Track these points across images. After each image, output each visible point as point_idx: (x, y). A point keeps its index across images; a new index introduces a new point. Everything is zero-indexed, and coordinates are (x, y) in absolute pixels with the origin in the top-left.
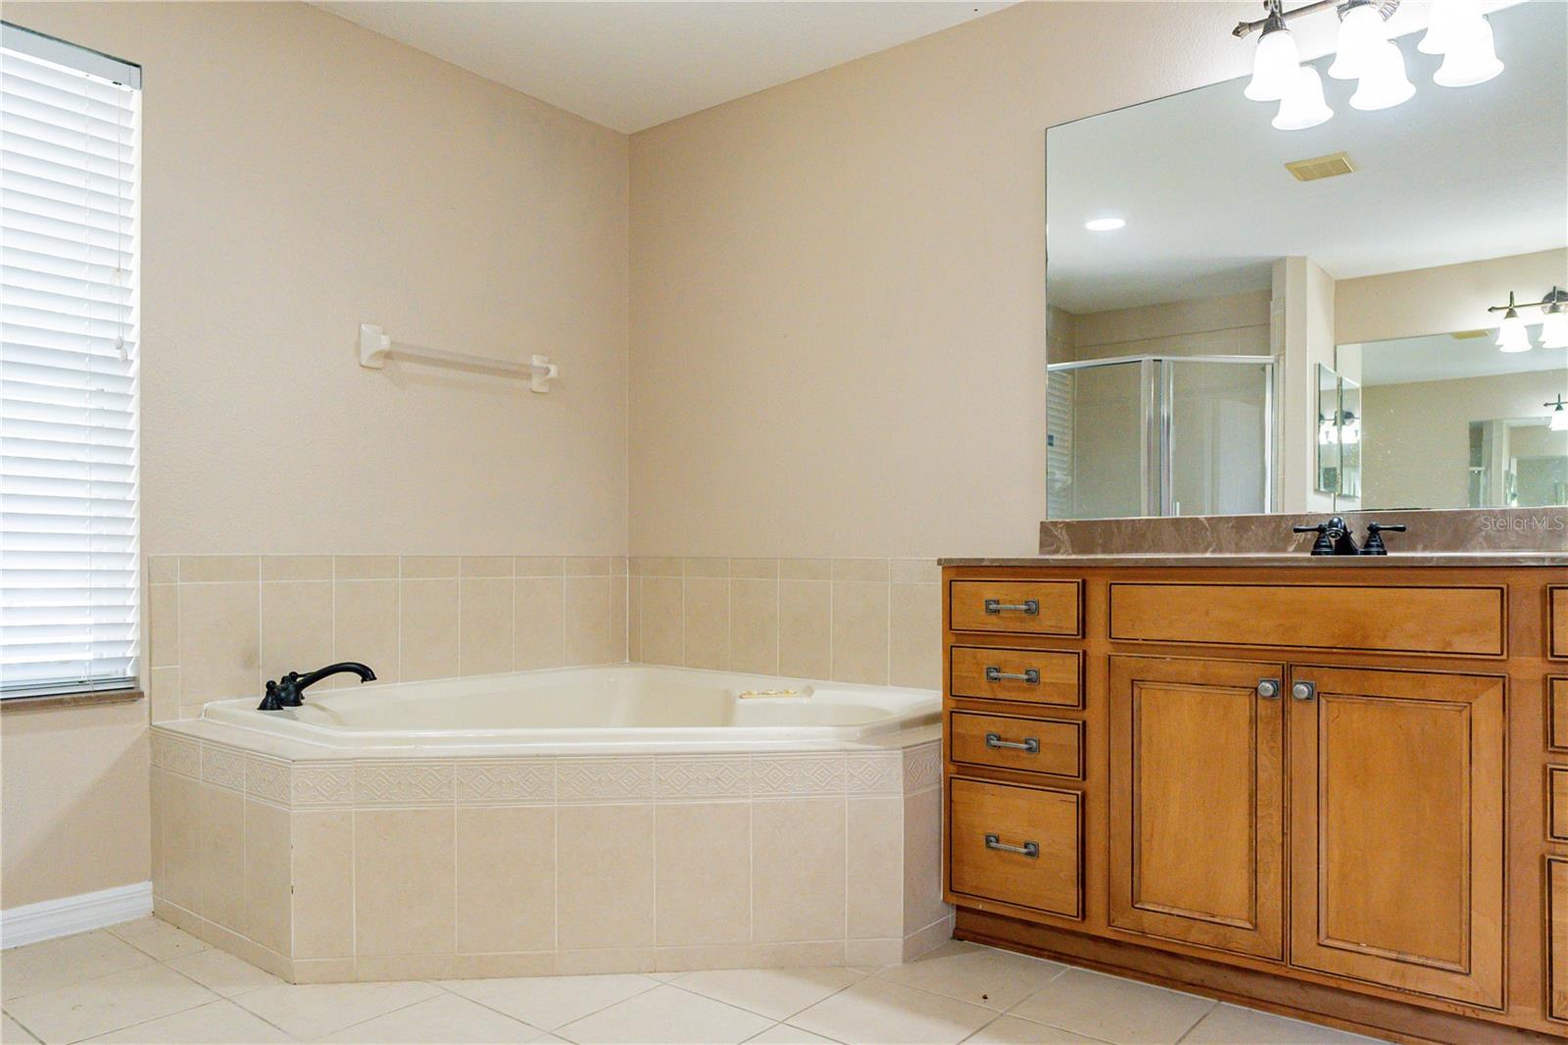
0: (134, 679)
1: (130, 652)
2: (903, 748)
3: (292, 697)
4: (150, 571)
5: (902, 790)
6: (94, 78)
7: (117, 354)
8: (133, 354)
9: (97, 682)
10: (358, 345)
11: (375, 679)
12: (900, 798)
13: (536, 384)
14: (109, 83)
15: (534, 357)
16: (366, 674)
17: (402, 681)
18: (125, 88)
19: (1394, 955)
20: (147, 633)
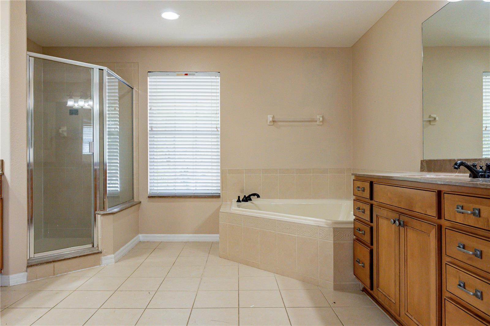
0: (220, 194)
1: (219, 188)
2: (334, 228)
3: (246, 200)
4: (223, 172)
5: (333, 239)
6: (212, 77)
7: (216, 130)
8: (219, 130)
9: (214, 194)
10: (267, 120)
11: (260, 197)
12: (332, 242)
13: (318, 123)
14: (215, 77)
15: (318, 116)
16: (258, 196)
17: (279, 199)
18: (217, 77)
19: (417, 323)
20: (221, 185)
